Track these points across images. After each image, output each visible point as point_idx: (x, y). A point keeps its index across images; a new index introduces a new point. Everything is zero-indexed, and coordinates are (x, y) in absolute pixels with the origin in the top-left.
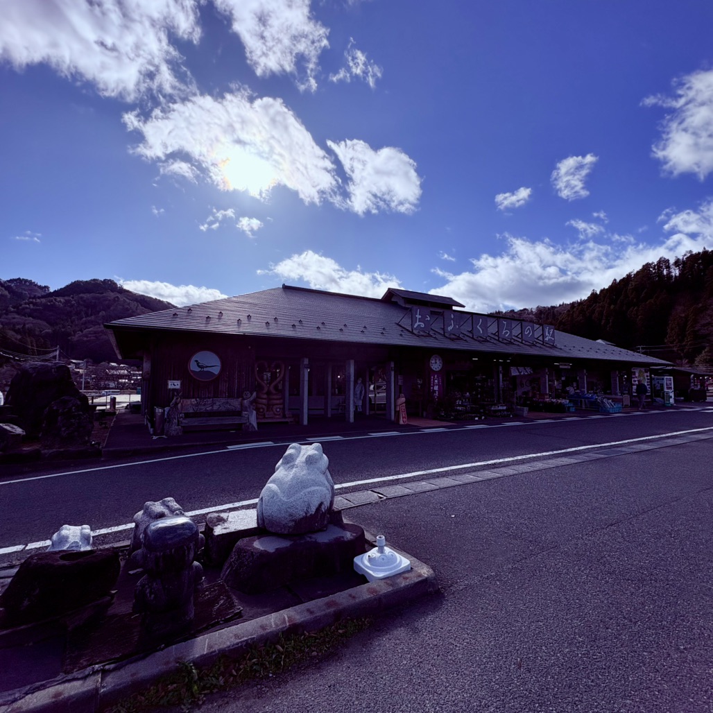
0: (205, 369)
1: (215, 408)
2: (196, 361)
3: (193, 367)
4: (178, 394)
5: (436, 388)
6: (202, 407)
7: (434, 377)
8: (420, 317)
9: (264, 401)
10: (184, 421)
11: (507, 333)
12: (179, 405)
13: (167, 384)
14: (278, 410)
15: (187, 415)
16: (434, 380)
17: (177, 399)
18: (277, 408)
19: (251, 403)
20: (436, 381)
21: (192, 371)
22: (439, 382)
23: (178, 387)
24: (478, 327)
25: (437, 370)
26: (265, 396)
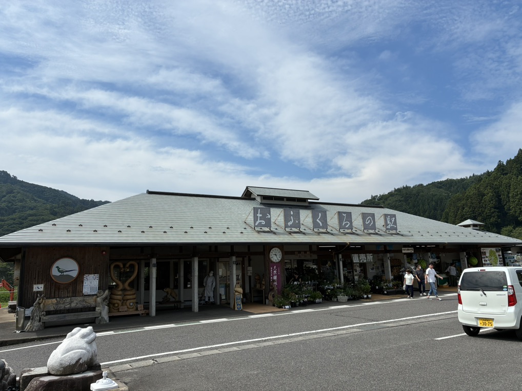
0: (65, 274)
1: (73, 305)
2: (57, 267)
3: (55, 272)
4: (41, 295)
5: (275, 278)
6: (62, 305)
7: (273, 268)
8: (261, 215)
9: (119, 297)
10: (44, 318)
11: (348, 224)
12: (42, 305)
13: (33, 288)
14: (131, 304)
15: (49, 313)
16: (273, 271)
17: (40, 299)
18: (131, 303)
19: (104, 300)
20: (275, 272)
21: (54, 276)
22: (277, 272)
23: (42, 289)
24: (318, 220)
25: (277, 261)
26: (120, 293)
